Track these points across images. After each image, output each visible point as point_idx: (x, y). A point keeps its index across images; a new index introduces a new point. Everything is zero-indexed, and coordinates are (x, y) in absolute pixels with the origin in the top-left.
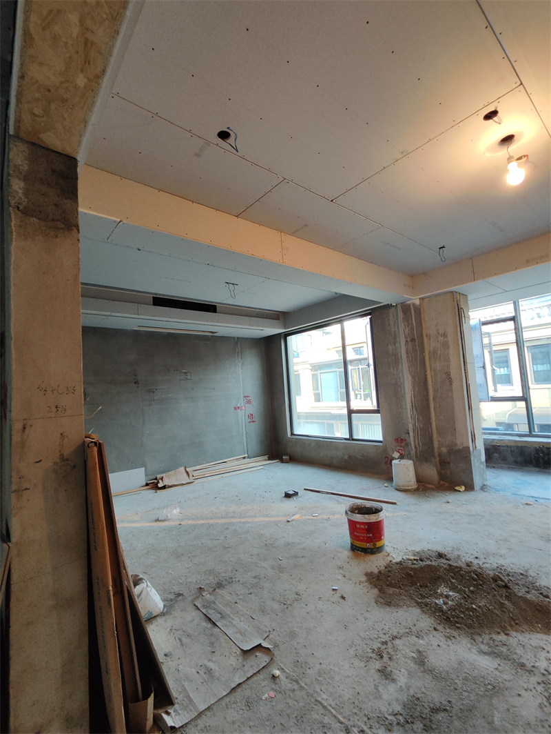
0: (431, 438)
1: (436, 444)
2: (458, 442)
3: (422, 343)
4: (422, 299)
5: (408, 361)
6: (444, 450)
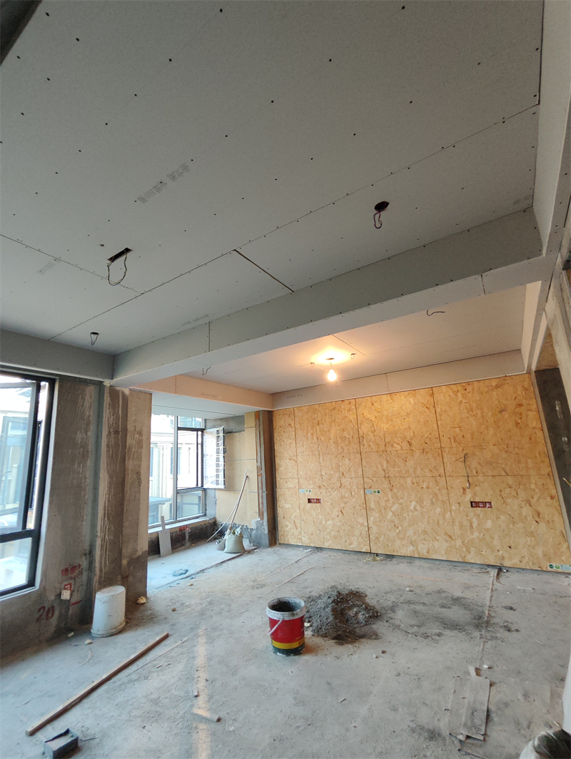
2: (139, 548)
3: (126, 437)
4: (130, 391)
5: (108, 456)
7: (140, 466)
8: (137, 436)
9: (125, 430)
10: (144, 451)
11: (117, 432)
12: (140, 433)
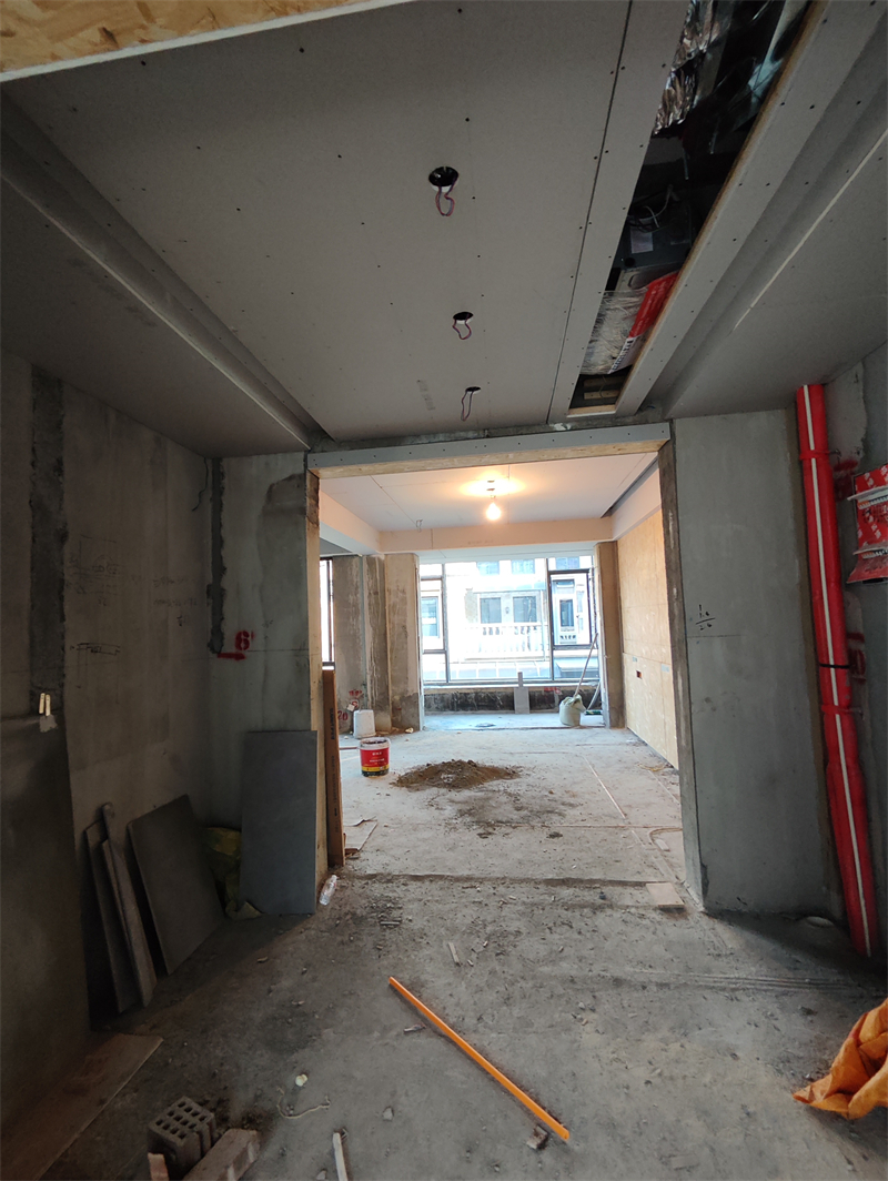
0: (387, 687)
1: (391, 693)
2: (409, 689)
3: (384, 597)
4: (386, 555)
5: (370, 613)
6: (397, 697)
7: (405, 621)
8: (400, 594)
9: (384, 590)
10: (409, 607)
11: (376, 593)
12: (404, 592)
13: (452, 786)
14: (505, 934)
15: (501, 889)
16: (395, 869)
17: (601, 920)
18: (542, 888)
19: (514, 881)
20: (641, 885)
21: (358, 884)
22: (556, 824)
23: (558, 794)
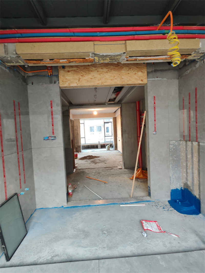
1: (75, 145)
2: (79, 145)
3: (74, 127)
4: (74, 119)
6: (77, 146)
8: (77, 127)
9: (74, 126)
11: (72, 127)
13: (89, 159)
14: (100, 172)
15: (98, 169)
16: (83, 168)
17: (111, 170)
18: (104, 168)
19: (100, 168)
20: (117, 167)
21: (78, 170)
22: (106, 162)
23: (106, 159)
